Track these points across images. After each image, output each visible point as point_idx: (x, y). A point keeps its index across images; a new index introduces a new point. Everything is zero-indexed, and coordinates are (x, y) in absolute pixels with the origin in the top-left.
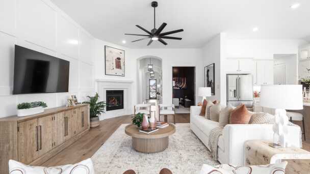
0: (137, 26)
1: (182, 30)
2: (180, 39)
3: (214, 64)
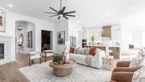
0: (50, 8)
1: (75, 12)
2: (75, 16)
3: (64, 32)
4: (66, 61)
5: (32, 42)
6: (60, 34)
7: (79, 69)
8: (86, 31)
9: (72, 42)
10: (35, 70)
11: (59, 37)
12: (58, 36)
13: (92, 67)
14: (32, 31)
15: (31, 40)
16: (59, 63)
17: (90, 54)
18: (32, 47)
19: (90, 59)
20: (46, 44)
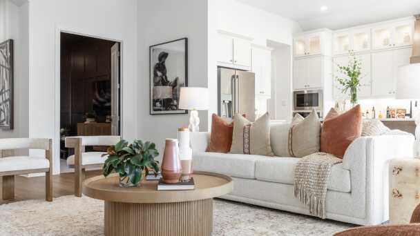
3: (186, 40)
4: (176, 167)
5: (12, 100)
6: (164, 56)
7: (251, 226)
8: (316, 43)
9: (227, 98)
10: (17, 225)
11: (159, 74)
12: (153, 65)
13: (328, 221)
14: (11, 42)
15: (7, 88)
16: (134, 181)
17: (320, 151)
18: (12, 127)
19: (321, 172)
20: (88, 121)
